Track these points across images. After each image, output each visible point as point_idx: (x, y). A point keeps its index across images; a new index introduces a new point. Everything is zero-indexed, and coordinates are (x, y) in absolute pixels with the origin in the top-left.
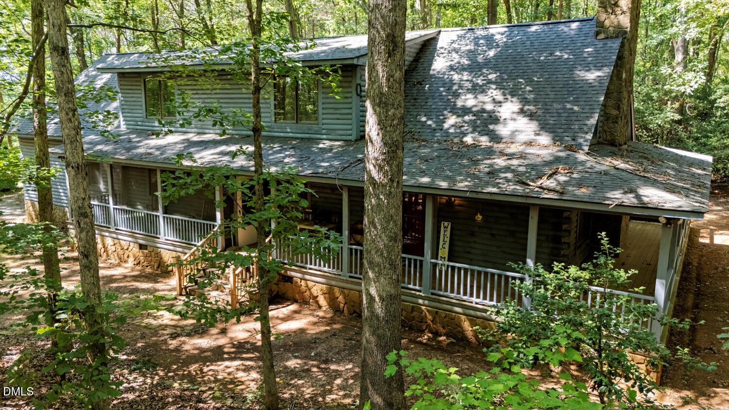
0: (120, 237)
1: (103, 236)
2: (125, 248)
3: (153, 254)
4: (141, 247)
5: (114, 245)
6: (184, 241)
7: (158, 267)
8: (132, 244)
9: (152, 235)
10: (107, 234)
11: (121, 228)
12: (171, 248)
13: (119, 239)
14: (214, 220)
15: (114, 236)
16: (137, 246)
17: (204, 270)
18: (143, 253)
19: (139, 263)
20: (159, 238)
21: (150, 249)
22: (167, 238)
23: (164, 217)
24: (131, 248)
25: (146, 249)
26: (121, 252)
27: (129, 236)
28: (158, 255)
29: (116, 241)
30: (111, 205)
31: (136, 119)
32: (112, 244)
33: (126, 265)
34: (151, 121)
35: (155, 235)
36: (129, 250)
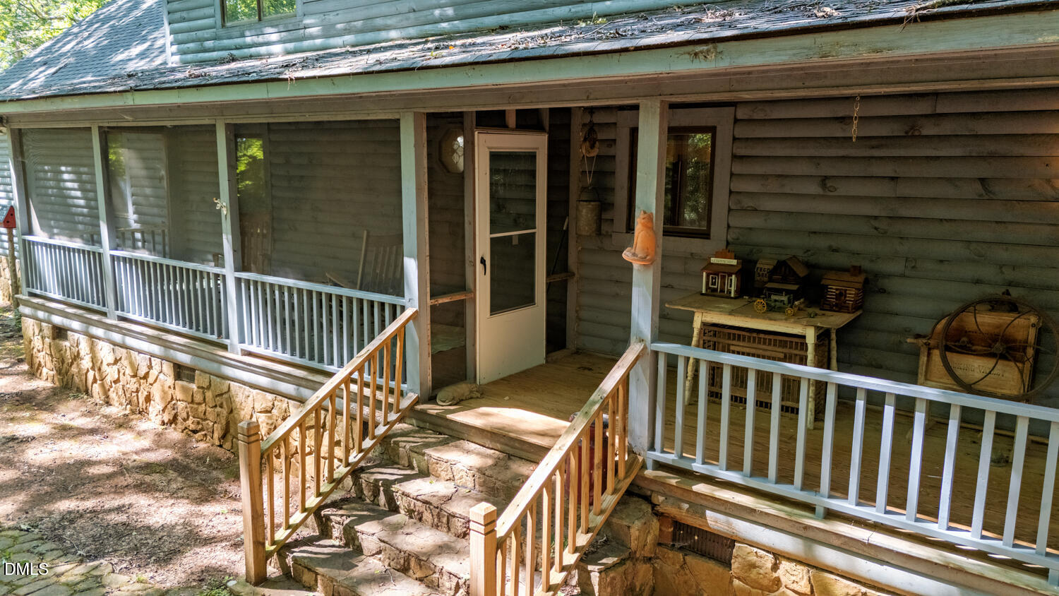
0: (130, 341)
1: (91, 337)
2: (142, 372)
3: (209, 394)
4: (181, 372)
5: (116, 361)
6: (297, 359)
7: (224, 437)
8: (155, 362)
9: (209, 337)
10: (99, 332)
11: (130, 316)
12: (264, 381)
13: (127, 348)
14: (397, 287)
15: (117, 337)
16: (167, 368)
17: (356, 472)
18: (185, 390)
19: (174, 420)
20: (225, 347)
21: (201, 379)
22: (246, 346)
23: (238, 280)
24: (154, 373)
25: (192, 379)
26: (133, 386)
27: (152, 339)
28: (225, 401)
29: (122, 352)
30: (107, 250)
31: (200, 34)
32: (111, 360)
33: (143, 425)
34: (235, 32)
35: (214, 338)
36: (151, 380)
